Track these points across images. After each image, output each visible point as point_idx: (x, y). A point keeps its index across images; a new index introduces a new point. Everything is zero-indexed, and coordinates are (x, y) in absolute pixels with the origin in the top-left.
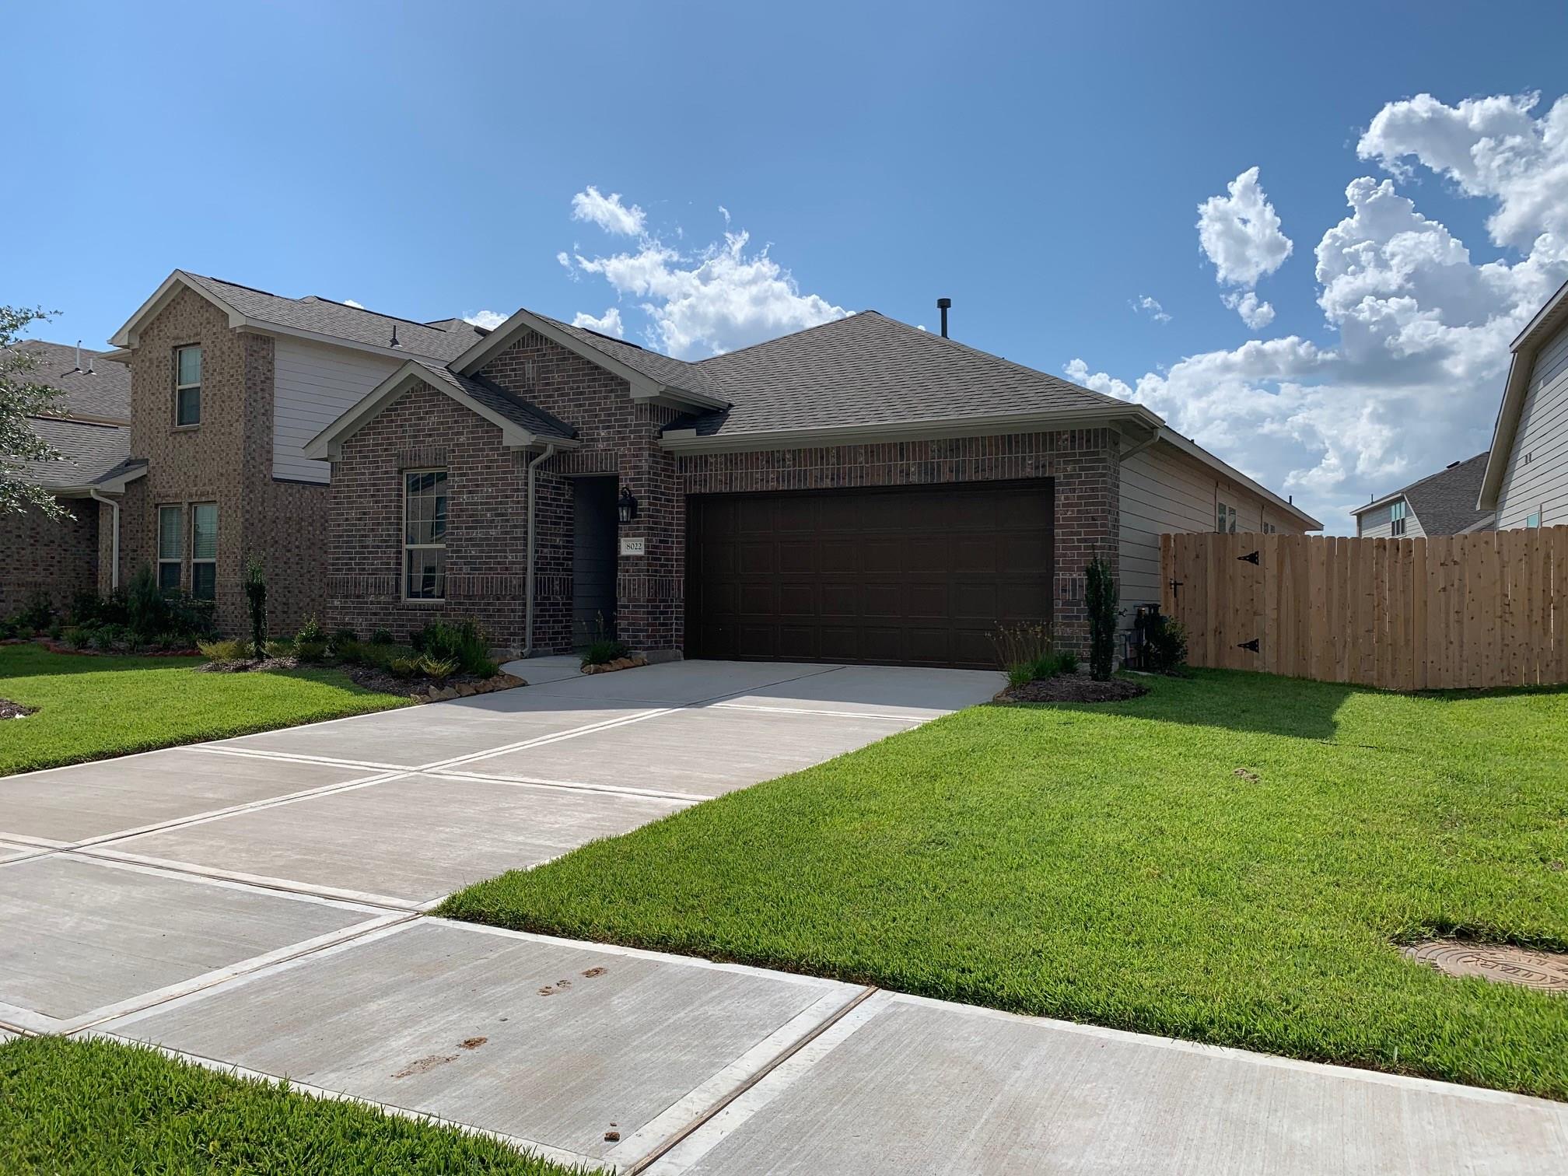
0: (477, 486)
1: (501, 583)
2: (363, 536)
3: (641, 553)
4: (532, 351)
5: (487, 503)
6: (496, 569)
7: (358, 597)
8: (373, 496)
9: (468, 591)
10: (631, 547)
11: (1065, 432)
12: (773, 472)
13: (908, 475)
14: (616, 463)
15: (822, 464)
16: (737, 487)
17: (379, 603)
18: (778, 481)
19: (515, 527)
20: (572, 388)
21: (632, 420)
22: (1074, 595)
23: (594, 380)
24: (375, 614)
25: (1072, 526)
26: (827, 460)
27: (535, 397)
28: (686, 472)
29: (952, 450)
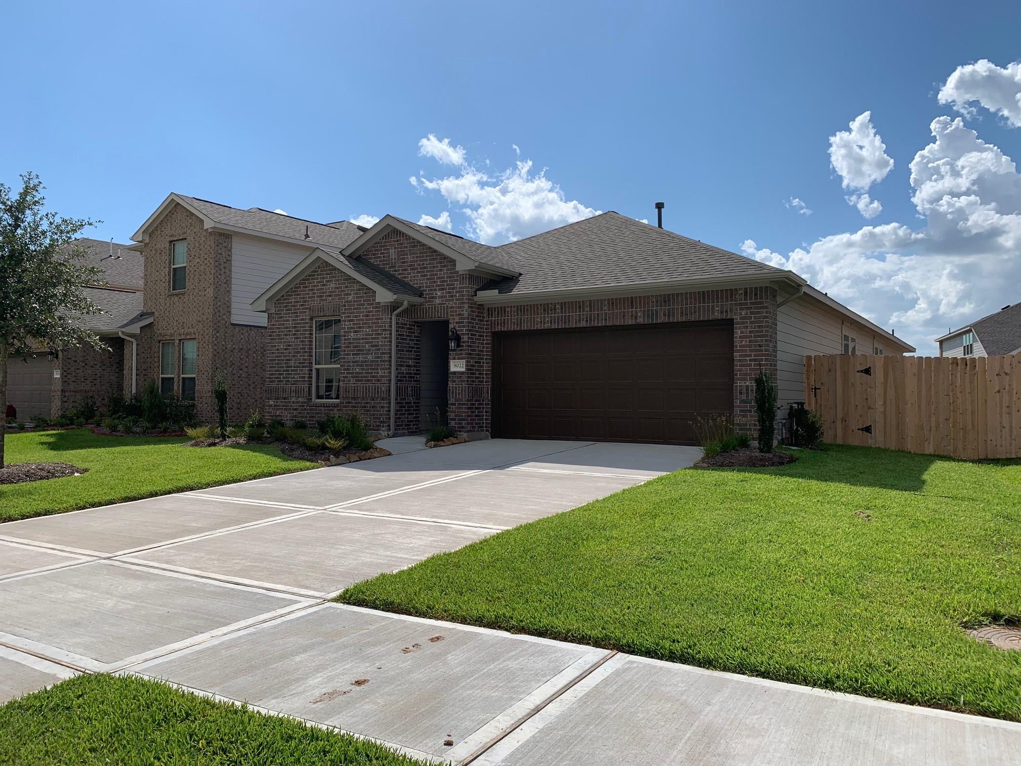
0: (360, 328)
1: (375, 389)
2: (288, 360)
3: (463, 370)
4: (394, 241)
5: (366, 339)
6: (372, 381)
7: (285, 399)
8: (294, 334)
9: (354, 395)
10: (457, 366)
11: (741, 289)
12: (548, 317)
13: (636, 317)
14: (447, 312)
15: (580, 311)
16: (525, 327)
17: (298, 402)
18: (551, 323)
19: (383, 353)
20: (419, 265)
21: (457, 284)
22: (747, 396)
23: (434, 259)
24: (296, 409)
25: (745, 351)
26: (583, 309)
27: (395, 271)
28: (492, 317)
29: (665, 302)
